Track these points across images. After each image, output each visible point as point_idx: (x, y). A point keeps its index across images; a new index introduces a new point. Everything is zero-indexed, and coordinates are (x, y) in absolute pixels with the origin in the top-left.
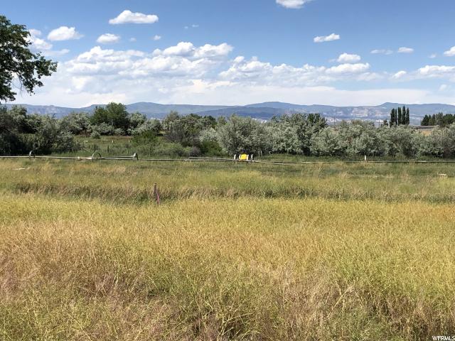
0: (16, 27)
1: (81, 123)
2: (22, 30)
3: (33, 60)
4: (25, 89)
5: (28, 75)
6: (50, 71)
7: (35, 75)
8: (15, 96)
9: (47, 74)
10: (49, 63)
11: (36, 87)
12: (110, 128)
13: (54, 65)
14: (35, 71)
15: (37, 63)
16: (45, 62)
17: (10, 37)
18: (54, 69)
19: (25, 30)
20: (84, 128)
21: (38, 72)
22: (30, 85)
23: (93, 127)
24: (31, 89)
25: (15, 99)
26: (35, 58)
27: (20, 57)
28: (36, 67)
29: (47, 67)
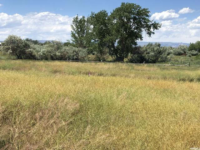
0: (144, 9)
1: (184, 50)
2: (147, 11)
3: (150, 23)
4: (148, 35)
5: (149, 30)
6: (158, 28)
7: (152, 30)
8: (143, 39)
9: (157, 29)
10: (158, 24)
11: (152, 35)
12: (196, 52)
13: (160, 25)
14: (152, 28)
15: (153, 24)
16: (156, 24)
17: (141, 14)
18: (160, 27)
19: (148, 11)
20: (185, 53)
21: (153, 28)
22: (149, 34)
23: (189, 52)
24: (150, 36)
25: (143, 40)
26: (151, 22)
27: (144, 22)
28: (152, 26)
29: (157, 26)
